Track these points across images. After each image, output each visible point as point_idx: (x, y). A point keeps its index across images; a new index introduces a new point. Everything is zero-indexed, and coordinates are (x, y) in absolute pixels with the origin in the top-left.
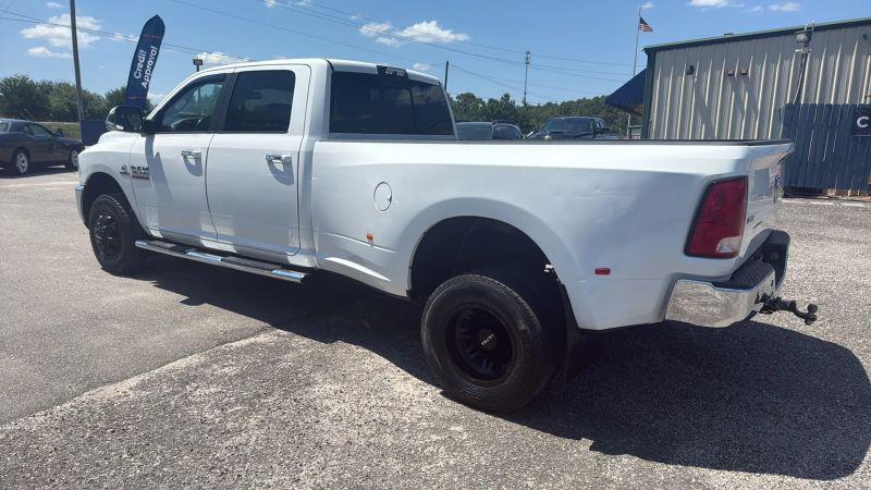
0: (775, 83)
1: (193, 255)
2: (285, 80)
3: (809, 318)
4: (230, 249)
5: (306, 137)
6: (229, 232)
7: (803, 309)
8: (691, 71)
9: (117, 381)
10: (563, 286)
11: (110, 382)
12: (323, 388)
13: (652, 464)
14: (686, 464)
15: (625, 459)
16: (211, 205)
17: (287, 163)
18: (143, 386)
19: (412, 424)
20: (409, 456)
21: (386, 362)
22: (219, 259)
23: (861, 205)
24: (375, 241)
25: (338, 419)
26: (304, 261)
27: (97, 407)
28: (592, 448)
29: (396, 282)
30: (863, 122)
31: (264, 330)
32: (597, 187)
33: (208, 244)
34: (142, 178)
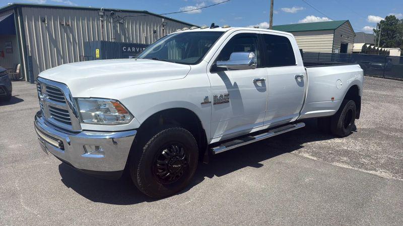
17: (302, 78)
24: (335, 99)
30: (125, 49)
34: (222, 103)
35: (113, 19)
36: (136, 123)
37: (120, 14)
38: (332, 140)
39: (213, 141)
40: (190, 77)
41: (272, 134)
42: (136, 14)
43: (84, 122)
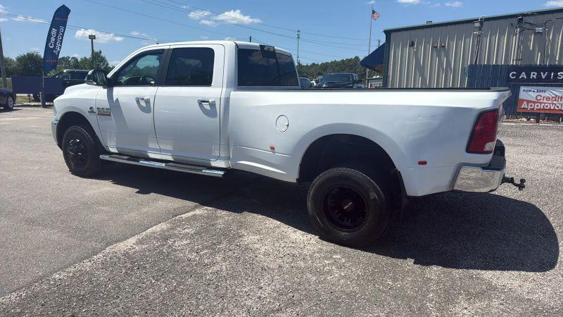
0: (462, 52)
1: (143, 163)
2: (208, 54)
3: (521, 186)
4: (170, 158)
5: (224, 89)
6: (170, 148)
7: (518, 182)
8: (412, 44)
9: (123, 240)
10: (399, 172)
11: (118, 241)
12: (249, 239)
13: (450, 270)
14: (468, 268)
15: (435, 268)
16: (157, 132)
17: (213, 105)
18: (140, 242)
19: (311, 256)
20: (318, 272)
21: (279, 223)
22: (164, 165)
23: (513, 124)
24: (276, 150)
25: (267, 254)
26: (222, 164)
27: (119, 255)
28: (415, 263)
29: (289, 175)
30: (513, 75)
31: (196, 207)
32: (419, 116)
33: (152, 155)
34: (105, 115)
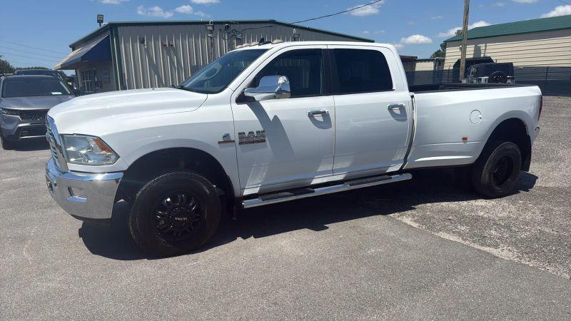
0: (188, 51)
2: (378, 58)
17: (402, 108)
24: (468, 140)
34: (253, 142)
35: (228, 34)
36: (124, 164)
37: (237, 27)
38: (473, 202)
39: (246, 192)
40: (203, 109)
41: (347, 187)
42: (259, 26)
43: (70, 162)
